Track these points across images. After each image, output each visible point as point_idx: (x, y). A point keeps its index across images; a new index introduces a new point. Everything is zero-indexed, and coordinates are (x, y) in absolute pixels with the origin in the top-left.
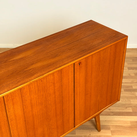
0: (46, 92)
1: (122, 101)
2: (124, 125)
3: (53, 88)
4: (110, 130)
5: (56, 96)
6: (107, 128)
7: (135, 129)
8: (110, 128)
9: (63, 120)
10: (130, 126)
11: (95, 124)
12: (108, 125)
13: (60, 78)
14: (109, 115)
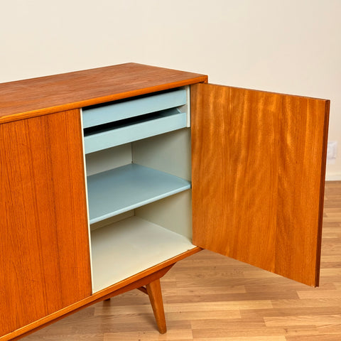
0: (9, 168)
1: (223, 275)
2: (227, 318)
3: (27, 162)
4: (191, 328)
5: (37, 187)
6: (183, 325)
7: (252, 323)
8: (190, 325)
9: (59, 263)
10: (239, 319)
11: (155, 320)
12: (187, 321)
13: (44, 139)
14: (191, 301)
